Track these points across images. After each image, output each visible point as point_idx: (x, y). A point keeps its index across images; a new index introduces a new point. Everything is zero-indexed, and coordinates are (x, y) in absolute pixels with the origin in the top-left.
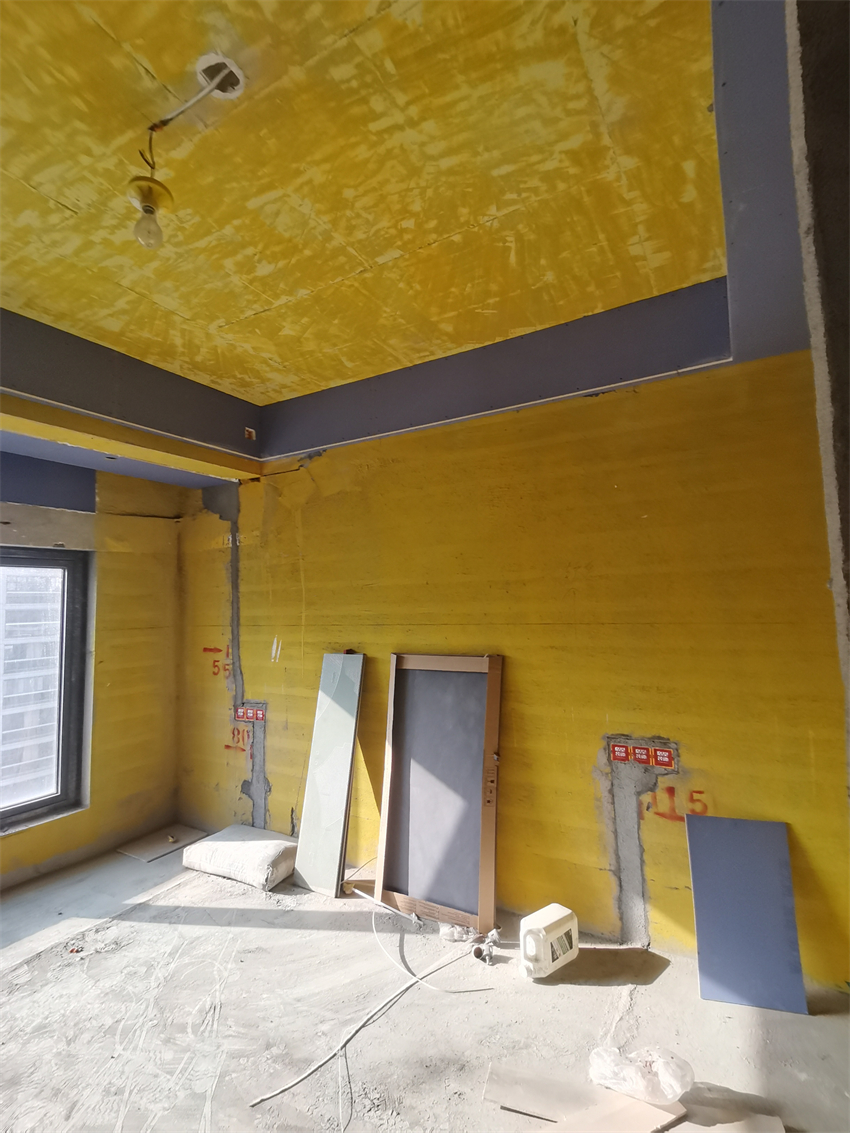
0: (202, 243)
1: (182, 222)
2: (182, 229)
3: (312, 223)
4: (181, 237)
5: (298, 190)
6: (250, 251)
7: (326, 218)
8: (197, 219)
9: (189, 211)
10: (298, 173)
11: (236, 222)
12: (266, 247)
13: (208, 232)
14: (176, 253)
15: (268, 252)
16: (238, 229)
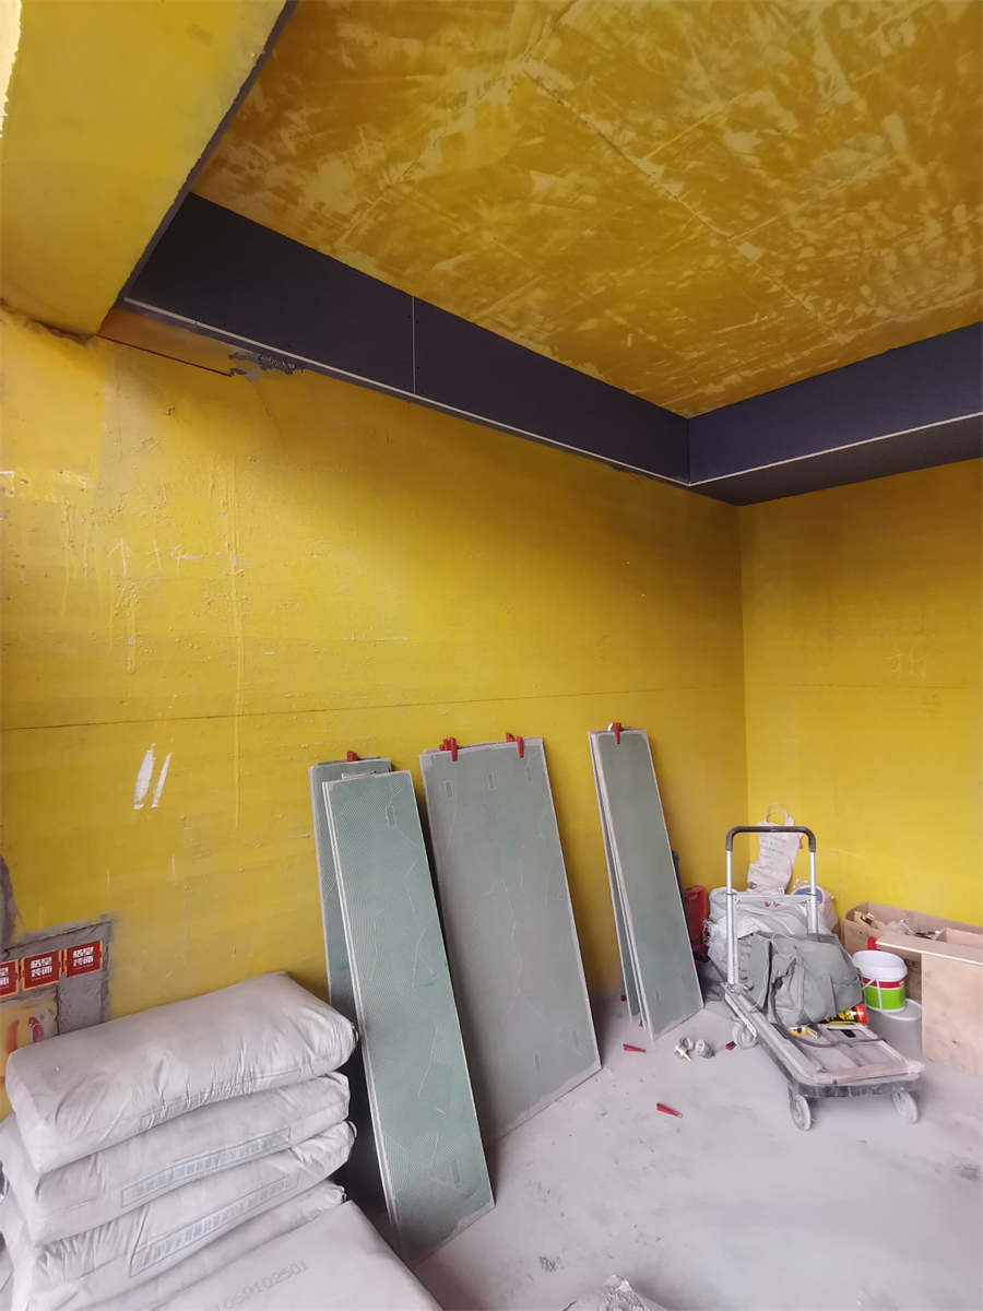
0: (824, 56)
1: (886, 28)
2: (871, 24)
3: (831, 183)
4: (846, 22)
5: (899, 165)
6: (789, 122)
7: (839, 192)
8: (886, 50)
9: (910, 40)
10: (924, 160)
11: (861, 106)
12: (793, 142)
13: (847, 66)
14: (806, 14)
15: (782, 145)
16: (847, 109)
